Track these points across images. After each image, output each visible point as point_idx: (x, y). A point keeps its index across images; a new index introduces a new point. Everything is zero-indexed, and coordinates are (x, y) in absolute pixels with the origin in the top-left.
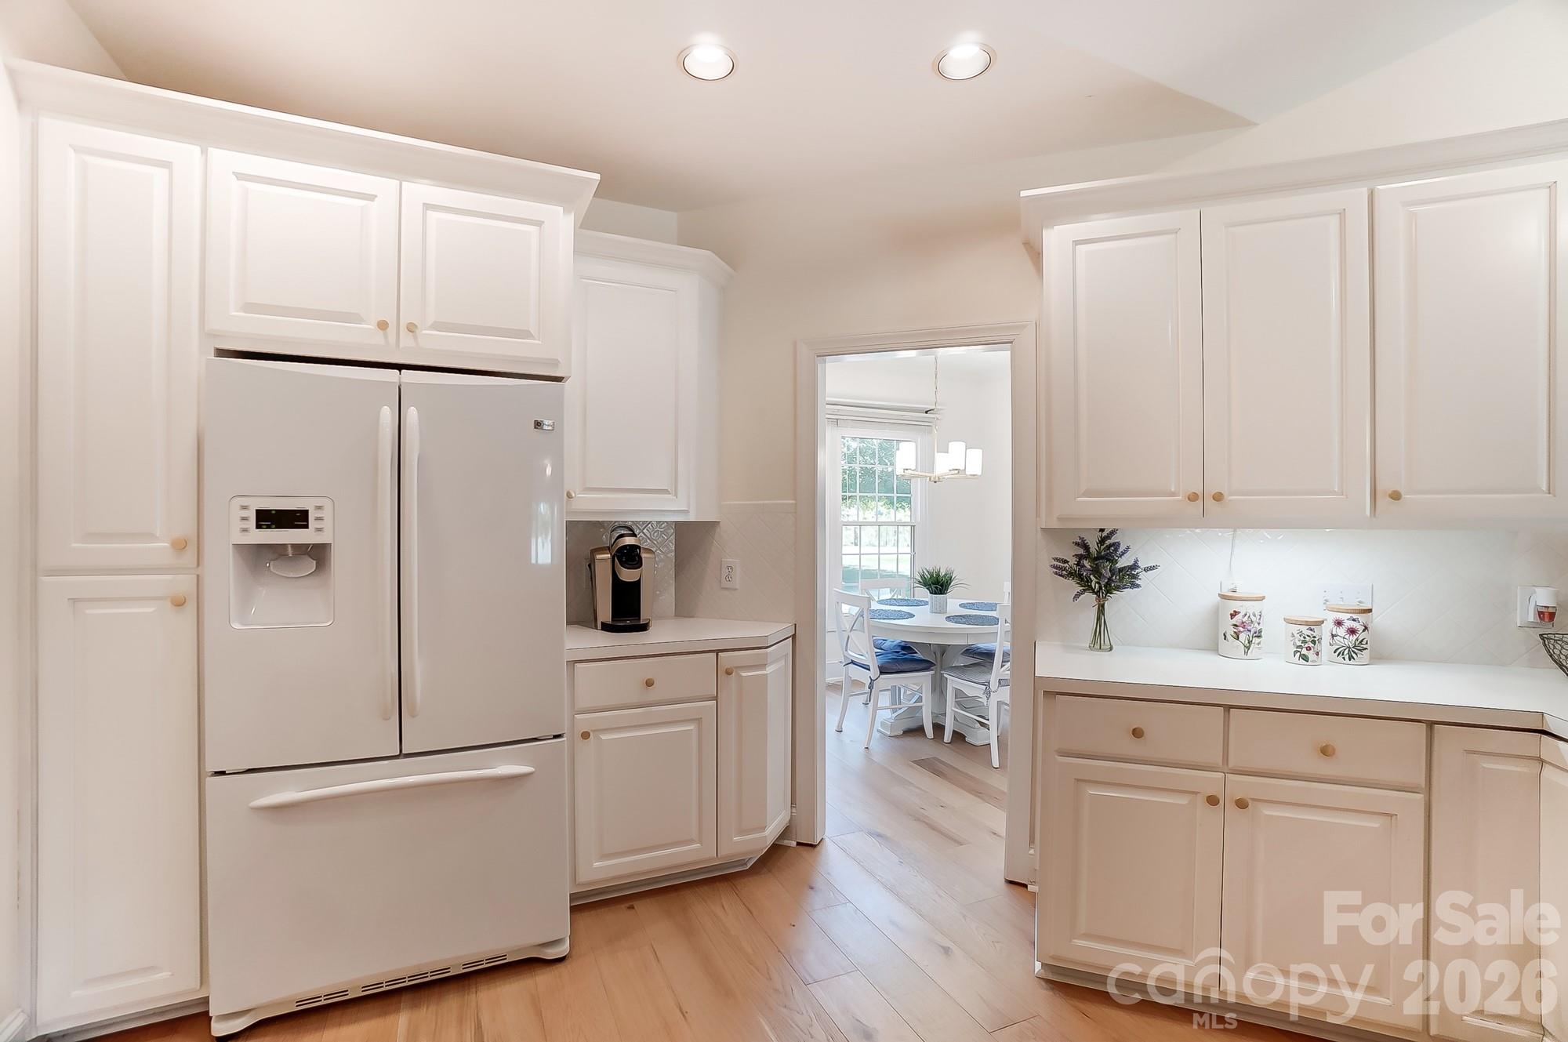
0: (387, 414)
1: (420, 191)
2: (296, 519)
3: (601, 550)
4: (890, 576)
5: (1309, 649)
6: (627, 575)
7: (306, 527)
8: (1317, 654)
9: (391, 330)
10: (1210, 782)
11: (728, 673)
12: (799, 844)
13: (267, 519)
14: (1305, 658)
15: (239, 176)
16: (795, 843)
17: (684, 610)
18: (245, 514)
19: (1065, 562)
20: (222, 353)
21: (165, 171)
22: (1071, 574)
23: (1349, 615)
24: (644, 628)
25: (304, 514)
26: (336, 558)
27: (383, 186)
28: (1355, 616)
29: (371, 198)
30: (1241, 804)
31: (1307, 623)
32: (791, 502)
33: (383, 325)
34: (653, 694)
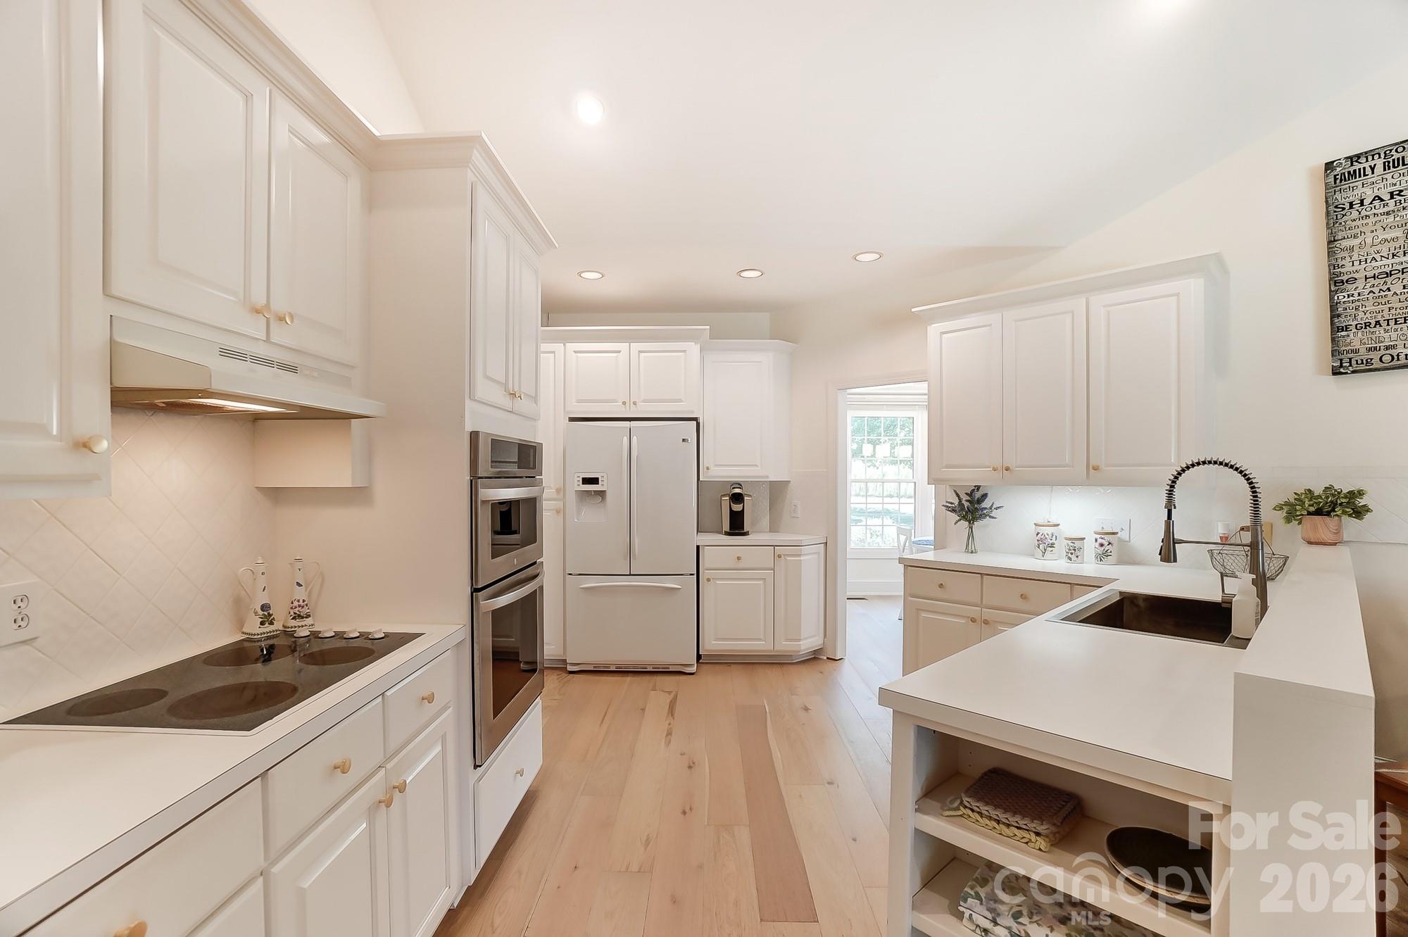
0: (626, 440)
1: (636, 346)
2: (594, 481)
3: (724, 495)
4: (879, 512)
5: (1072, 554)
6: (737, 508)
7: (598, 484)
8: (1077, 557)
9: (628, 404)
10: (974, 611)
11: (779, 556)
12: (828, 658)
13: (587, 481)
14: (1070, 559)
15: (575, 352)
16: (825, 658)
17: (774, 528)
18: (578, 479)
19: (952, 503)
20: (572, 419)
21: (553, 354)
22: (953, 511)
23: (1100, 536)
24: (746, 534)
25: (597, 479)
26: (609, 495)
27: (623, 346)
28: (1103, 536)
29: (619, 352)
30: (986, 622)
31: (1070, 539)
32: (825, 470)
33: (624, 403)
34: (741, 565)
